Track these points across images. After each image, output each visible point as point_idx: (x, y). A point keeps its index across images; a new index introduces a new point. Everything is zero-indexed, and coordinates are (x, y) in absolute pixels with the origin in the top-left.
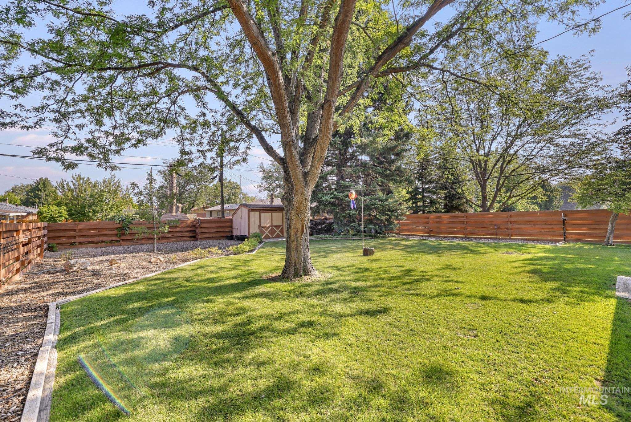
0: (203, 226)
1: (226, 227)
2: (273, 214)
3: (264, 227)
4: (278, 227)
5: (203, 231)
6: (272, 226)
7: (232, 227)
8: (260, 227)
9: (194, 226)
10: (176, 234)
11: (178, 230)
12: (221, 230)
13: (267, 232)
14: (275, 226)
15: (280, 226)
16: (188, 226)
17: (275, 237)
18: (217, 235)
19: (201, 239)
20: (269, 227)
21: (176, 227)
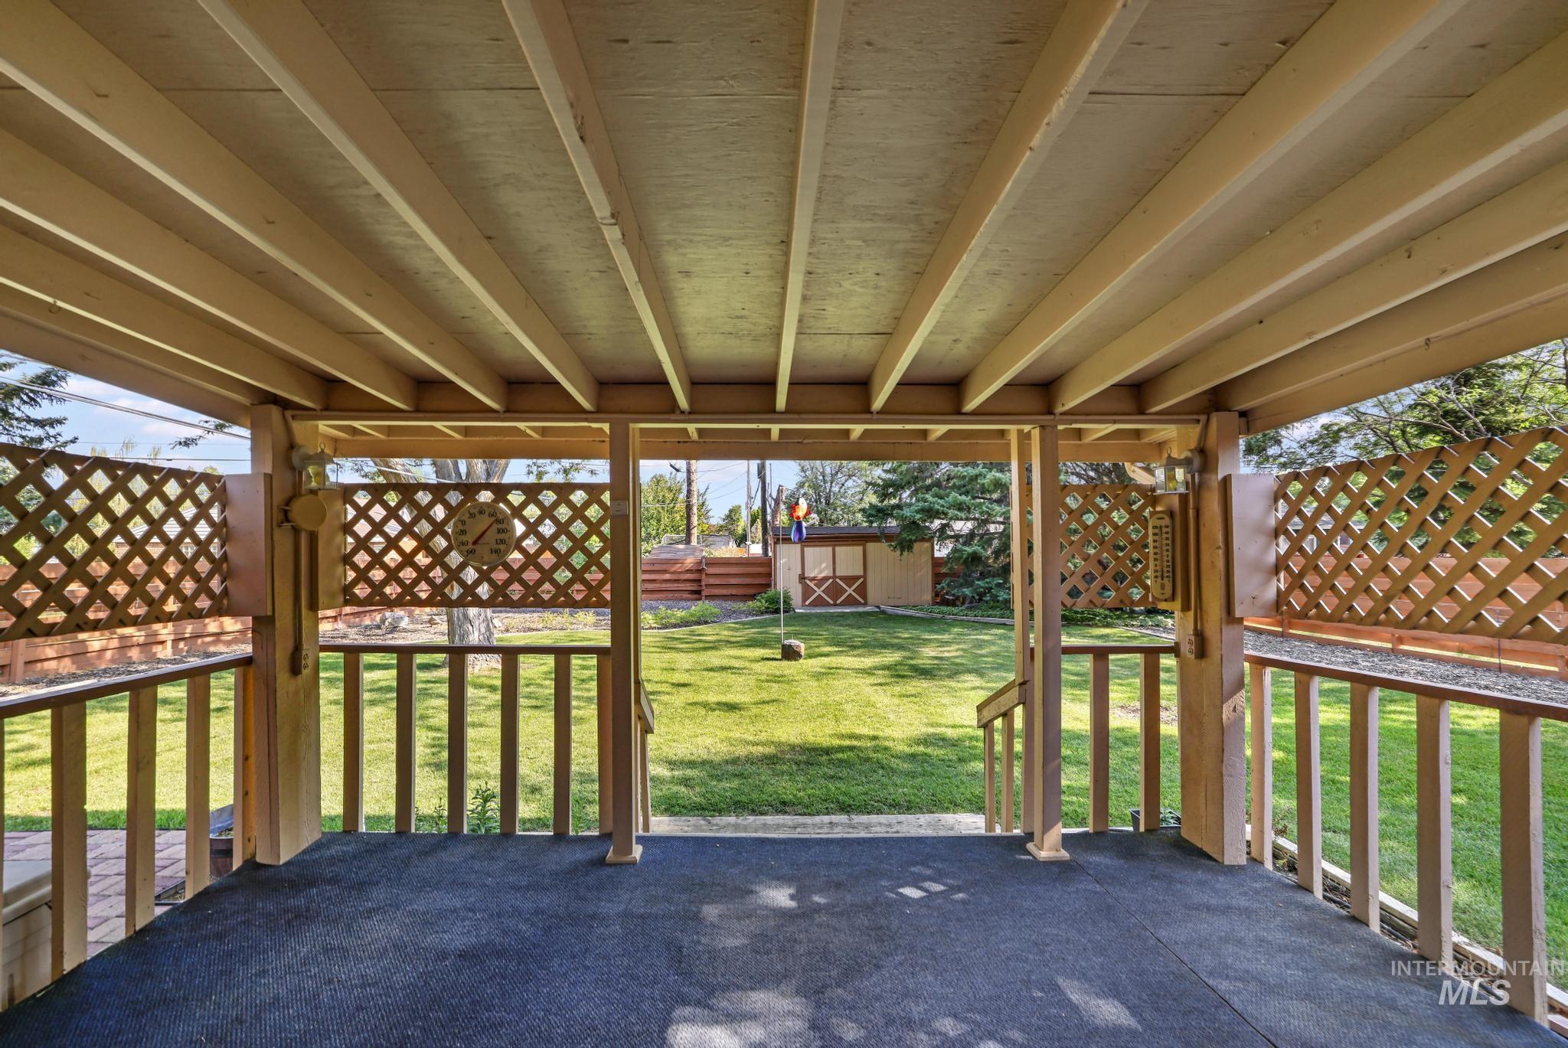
0: (711, 570)
1: (759, 575)
2: (838, 549)
3: (813, 579)
4: (850, 580)
5: (712, 581)
6: (834, 577)
7: (770, 575)
8: (802, 578)
9: (700, 571)
10: (664, 586)
11: (667, 576)
12: (748, 581)
13: (819, 592)
14: (842, 578)
15: (855, 578)
16: (689, 571)
17: (843, 604)
18: (734, 591)
19: (707, 597)
20: (826, 579)
21: (665, 572)
